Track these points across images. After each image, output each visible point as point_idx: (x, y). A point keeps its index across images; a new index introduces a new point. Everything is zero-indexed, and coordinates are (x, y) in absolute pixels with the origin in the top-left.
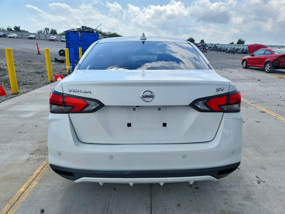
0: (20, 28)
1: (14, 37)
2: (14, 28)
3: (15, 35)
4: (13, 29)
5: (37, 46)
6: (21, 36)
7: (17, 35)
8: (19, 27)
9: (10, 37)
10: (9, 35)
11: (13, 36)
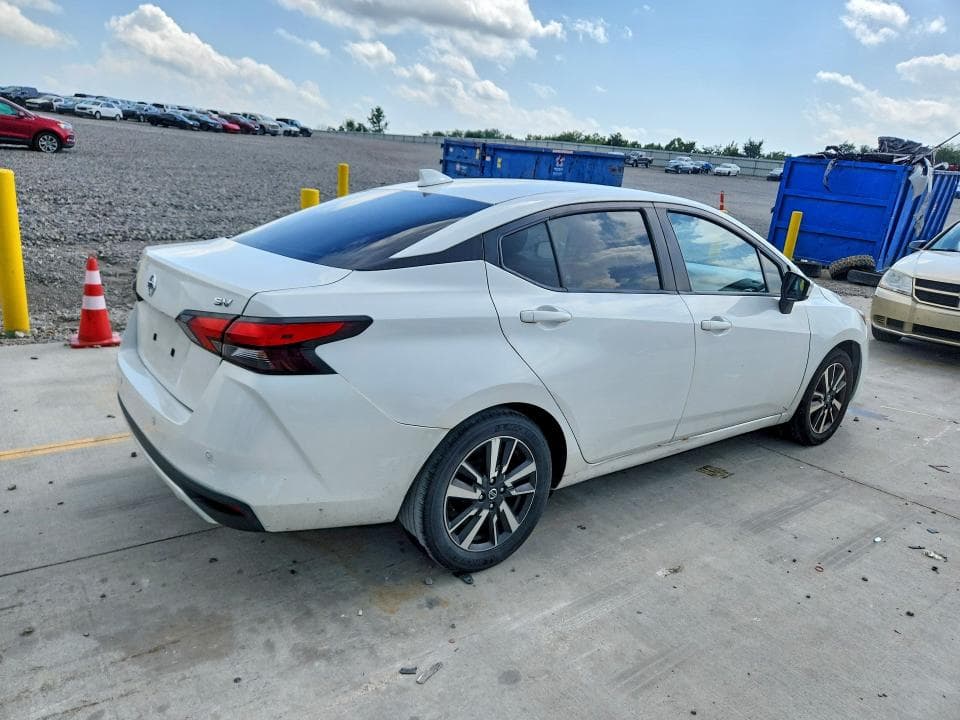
0: (762, 146)
1: (729, 173)
2: (746, 149)
3: (734, 168)
4: (741, 151)
5: (722, 201)
6: (751, 172)
7: (739, 169)
8: (761, 144)
9: (719, 174)
10: (718, 169)
11: (727, 170)
